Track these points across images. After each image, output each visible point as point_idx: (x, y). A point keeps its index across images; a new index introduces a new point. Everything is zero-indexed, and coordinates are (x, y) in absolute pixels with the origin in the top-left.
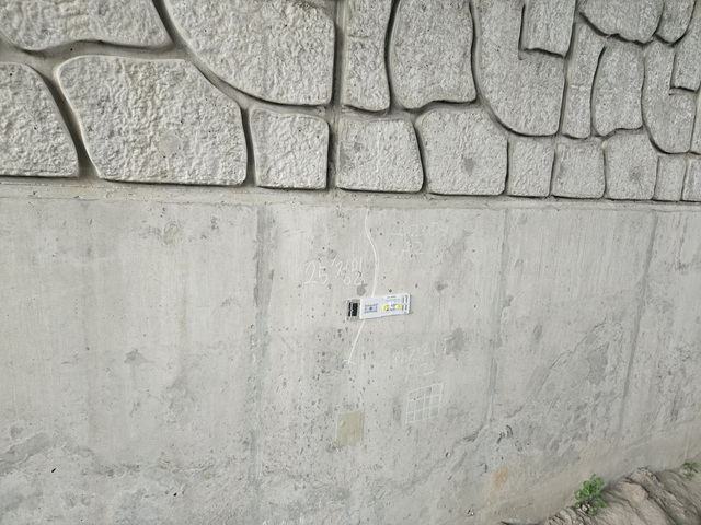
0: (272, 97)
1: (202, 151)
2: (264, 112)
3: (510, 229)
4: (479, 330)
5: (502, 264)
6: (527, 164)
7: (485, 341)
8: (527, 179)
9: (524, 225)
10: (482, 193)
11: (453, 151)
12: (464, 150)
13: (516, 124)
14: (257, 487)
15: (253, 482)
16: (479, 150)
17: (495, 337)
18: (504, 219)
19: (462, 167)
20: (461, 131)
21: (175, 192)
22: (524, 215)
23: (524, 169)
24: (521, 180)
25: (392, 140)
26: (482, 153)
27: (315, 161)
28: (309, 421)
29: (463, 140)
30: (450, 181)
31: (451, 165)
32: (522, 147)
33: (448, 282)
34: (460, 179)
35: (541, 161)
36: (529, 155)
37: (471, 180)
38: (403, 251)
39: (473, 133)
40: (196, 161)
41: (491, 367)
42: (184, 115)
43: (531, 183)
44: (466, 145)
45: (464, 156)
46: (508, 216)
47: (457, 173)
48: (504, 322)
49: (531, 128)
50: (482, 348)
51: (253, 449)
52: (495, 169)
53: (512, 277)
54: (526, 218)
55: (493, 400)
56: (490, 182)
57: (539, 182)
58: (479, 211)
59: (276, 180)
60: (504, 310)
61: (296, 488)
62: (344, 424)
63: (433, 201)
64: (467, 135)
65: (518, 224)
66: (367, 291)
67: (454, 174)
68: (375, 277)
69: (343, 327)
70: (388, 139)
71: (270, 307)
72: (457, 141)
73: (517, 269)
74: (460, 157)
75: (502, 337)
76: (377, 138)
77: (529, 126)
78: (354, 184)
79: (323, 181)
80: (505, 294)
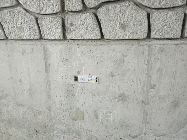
0: (43, 13)
1: (27, 31)
2: (41, 18)
3: (152, 54)
4: (135, 95)
5: (148, 69)
6: (162, 23)
7: (139, 101)
8: (163, 30)
9: (162, 52)
10: (132, 38)
11: (114, 22)
12: (120, 21)
13: (153, 4)
14: (52, 121)
15: (51, 120)
16: (129, 20)
17: (145, 100)
18: (148, 50)
19: (120, 28)
20: (118, 12)
21: (24, 42)
22: (161, 48)
23: (160, 25)
24: (158, 31)
25: (85, 21)
26: (131, 20)
27: (58, 31)
28: (65, 109)
29: (120, 16)
30: (114, 34)
31: (114, 28)
32: (158, 15)
33: (116, 74)
34: (119, 33)
35: (173, 20)
36: (163, 18)
37: (126, 33)
38: (94, 61)
39: (125, 13)
40: (26, 34)
41: (144, 112)
42: (22, 22)
43: (166, 32)
44: (122, 18)
45: (121, 23)
46: (151, 48)
47: (117, 31)
48: (151, 95)
49: (164, 4)
50: (137, 103)
51: (50, 111)
52: (140, 27)
53: (155, 76)
54: (163, 49)
55: (146, 126)
56: (137, 33)
57: (172, 31)
58: (131, 46)
59: (47, 37)
60: (150, 90)
61: (63, 126)
62: (77, 113)
63: (108, 43)
64: (122, 14)
65: (158, 52)
66: (81, 73)
67: (116, 31)
68: (83, 69)
69: (73, 83)
70: (83, 21)
71: (50, 74)
72: (116, 17)
73: (158, 72)
74: (119, 24)
75: (150, 101)
76: (79, 21)
77: (162, 4)
78: (72, 37)
79: (61, 37)
80: (150, 83)
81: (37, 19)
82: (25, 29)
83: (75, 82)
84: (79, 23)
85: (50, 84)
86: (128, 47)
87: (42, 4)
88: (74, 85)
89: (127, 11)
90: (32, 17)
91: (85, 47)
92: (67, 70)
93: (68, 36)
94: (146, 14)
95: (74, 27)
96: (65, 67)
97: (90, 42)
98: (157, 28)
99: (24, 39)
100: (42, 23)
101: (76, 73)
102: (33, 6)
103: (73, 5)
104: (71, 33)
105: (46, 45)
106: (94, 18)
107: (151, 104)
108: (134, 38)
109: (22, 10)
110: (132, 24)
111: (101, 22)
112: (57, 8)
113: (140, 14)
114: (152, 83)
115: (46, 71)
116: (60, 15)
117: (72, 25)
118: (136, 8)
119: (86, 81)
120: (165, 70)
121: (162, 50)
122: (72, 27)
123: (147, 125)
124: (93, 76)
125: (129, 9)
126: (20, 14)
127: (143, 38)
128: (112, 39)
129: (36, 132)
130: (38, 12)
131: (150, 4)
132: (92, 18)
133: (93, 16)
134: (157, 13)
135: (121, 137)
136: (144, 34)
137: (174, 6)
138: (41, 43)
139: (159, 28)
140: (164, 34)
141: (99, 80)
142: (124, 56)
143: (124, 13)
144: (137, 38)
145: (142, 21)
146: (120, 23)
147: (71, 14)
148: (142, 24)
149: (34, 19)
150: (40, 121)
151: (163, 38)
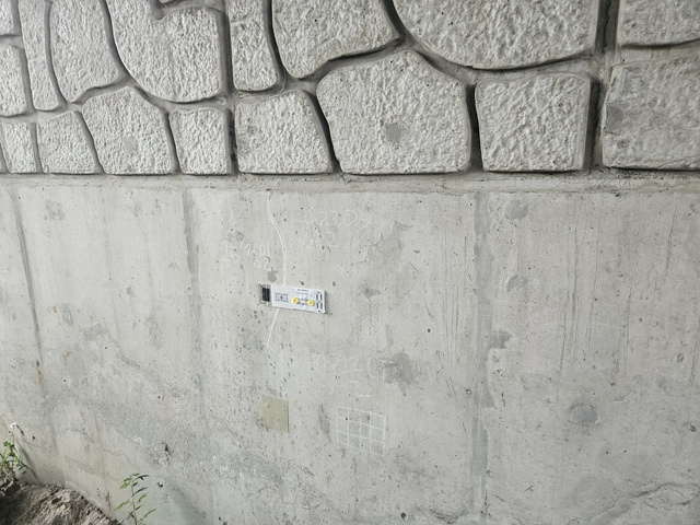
0: (180, 99)
1: (144, 150)
2: (178, 112)
3: (489, 225)
4: (440, 366)
5: (478, 277)
6: (513, 118)
7: (456, 388)
8: (518, 142)
9: (520, 219)
10: (422, 171)
11: (367, 117)
12: (383, 114)
13: (480, 57)
14: (207, 424)
15: (204, 417)
16: (409, 110)
17: (476, 387)
18: (473, 208)
19: (383, 137)
20: (375, 88)
21: (141, 180)
22: (518, 202)
23: (510, 126)
24: (504, 144)
25: (285, 117)
26: (414, 113)
27: (216, 149)
28: (238, 388)
29: (381, 100)
30: (367, 157)
31: (366, 137)
32: (497, 91)
33: (380, 289)
34: (382, 153)
35: (550, 107)
36: (516, 102)
37: (401, 154)
38: (312, 241)
39: (396, 89)
40: (143, 158)
41: (474, 431)
42: (133, 125)
43: (530, 149)
44: (387, 106)
45: (386, 122)
46: (483, 203)
47: (376, 146)
48: (495, 370)
49: (516, 54)
50: (450, 395)
51: (201, 390)
52: (442, 133)
53: (502, 302)
54: (526, 208)
55: (484, 483)
56: (435, 153)
57: (550, 145)
58: (419, 196)
59: (192, 168)
60: (491, 351)
61: (234, 444)
62: (269, 406)
63: (352, 184)
64: (386, 93)
65: (506, 217)
66: (278, 278)
67: (371, 148)
68: (285, 266)
69: (258, 309)
70: (279, 116)
71: (200, 276)
72: (371, 103)
73: (514, 290)
74: (379, 124)
75: (493, 393)
76: (269, 118)
77: (509, 53)
78: (251, 168)
79: (225, 167)
80: (490, 327)
81: (167, 115)
82: (140, 144)
83: (263, 306)
84: (270, 123)
85: (199, 307)
86: (411, 198)
87: (178, 76)
88: (259, 315)
89: (401, 84)
90: (157, 111)
91: (286, 195)
92: (242, 267)
93: (243, 164)
94: (458, 91)
95: (257, 136)
96: (236, 258)
97: (301, 183)
98: (498, 137)
99: (139, 172)
100: (178, 129)
101: (266, 276)
102: (158, 81)
103: (253, 74)
104: (251, 156)
105: (189, 191)
106: (310, 108)
107: (498, 402)
108: (428, 170)
109: (133, 92)
110: (418, 123)
111: (328, 119)
112: (212, 84)
113: (441, 92)
114: (497, 326)
115: (189, 265)
116: (225, 103)
117: (251, 130)
118: (426, 72)
119: (292, 305)
120: (535, 283)
121: (520, 212)
122: (253, 138)
123: (489, 480)
124: (311, 291)
125: (406, 76)
126: (130, 104)
127: (454, 170)
128: (363, 173)
129: (167, 449)
130: (170, 97)
131: (471, 58)
132: (304, 107)
133: (307, 101)
134: (494, 85)
135: (402, 511)
136: (458, 156)
137: (552, 57)
138: (179, 183)
139: (505, 135)
140: (525, 156)
141: (330, 302)
142: (400, 227)
143: (392, 88)
144: (437, 170)
145: (450, 113)
146: (382, 122)
147: (251, 97)
148: (448, 124)
149: (161, 117)
150: (177, 417)
151: (520, 168)
